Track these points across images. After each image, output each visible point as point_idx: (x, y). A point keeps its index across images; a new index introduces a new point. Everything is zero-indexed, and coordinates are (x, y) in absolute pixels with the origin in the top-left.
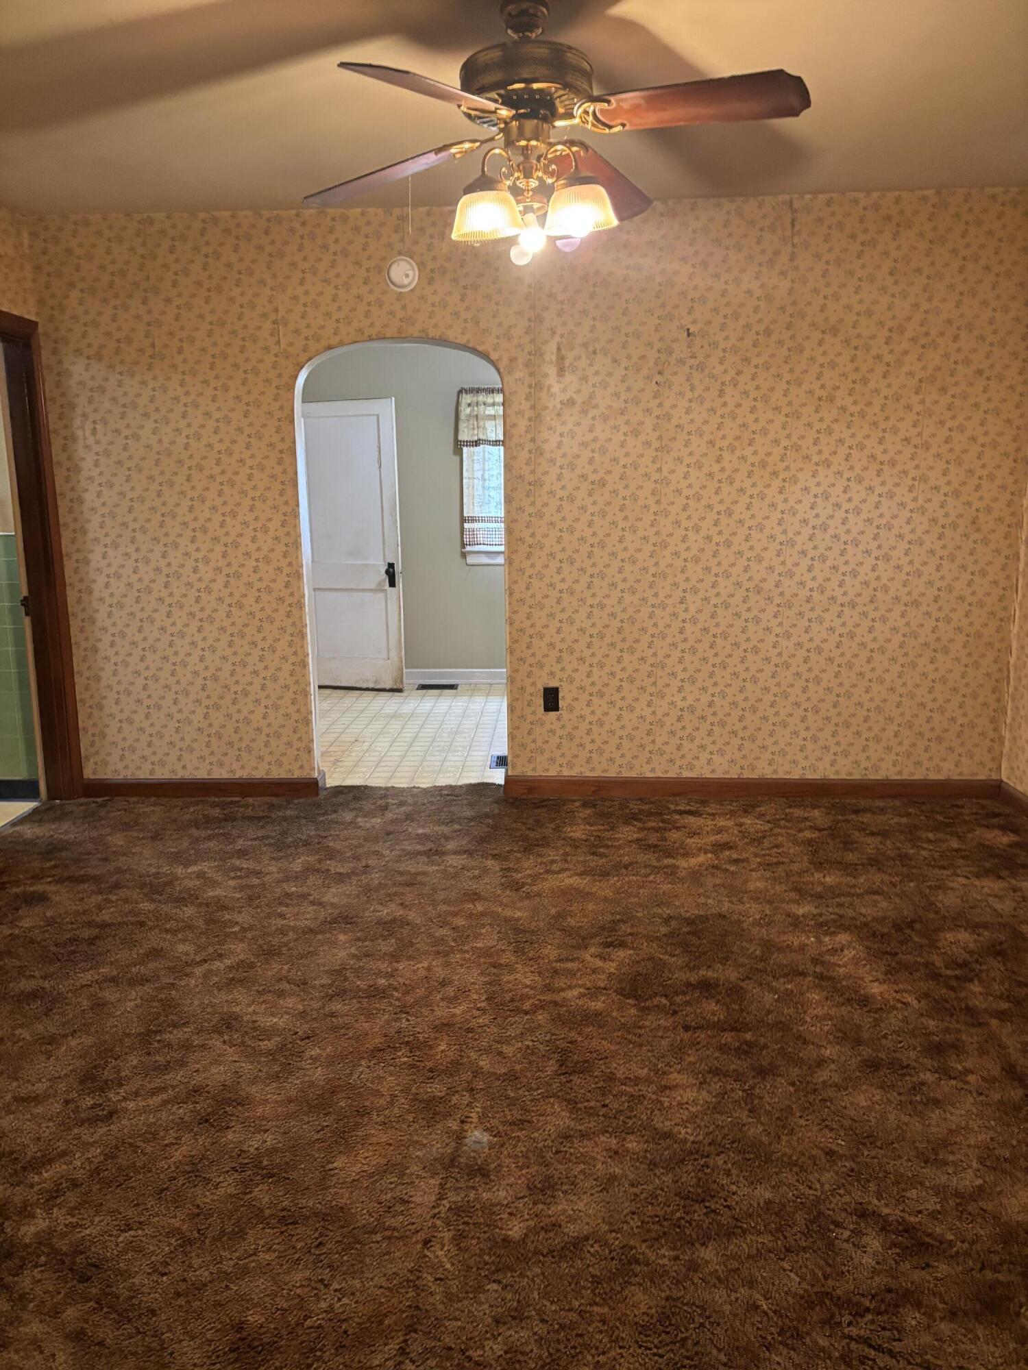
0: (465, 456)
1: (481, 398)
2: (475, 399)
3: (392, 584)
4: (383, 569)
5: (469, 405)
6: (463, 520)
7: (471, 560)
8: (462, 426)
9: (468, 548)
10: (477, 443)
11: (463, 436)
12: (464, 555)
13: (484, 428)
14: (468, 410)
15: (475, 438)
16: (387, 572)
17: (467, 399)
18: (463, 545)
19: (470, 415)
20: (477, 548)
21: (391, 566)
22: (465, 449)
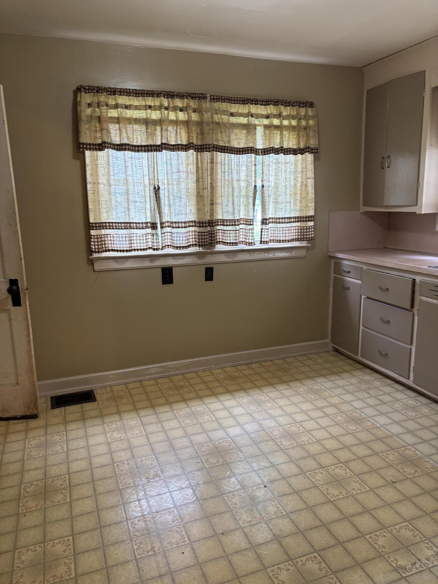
0: (88, 161)
1: (103, 98)
2: (95, 99)
3: (17, 302)
4: (6, 286)
5: (89, 105)
6: (89, 226)
7: (98, 266)
8: (84, 127)
9: (95, 255)
10: (101, 147)
11: (86, 138)
12: (91, 262)
13: (108, 131)
14: (89, 111)
15: (99, 141)
16: (10, 291)
17: (86, 98)
18: (90, 252)
19: (91, 117)
20: (105, 254)
21: (14, 283)
22: (88, 153)
